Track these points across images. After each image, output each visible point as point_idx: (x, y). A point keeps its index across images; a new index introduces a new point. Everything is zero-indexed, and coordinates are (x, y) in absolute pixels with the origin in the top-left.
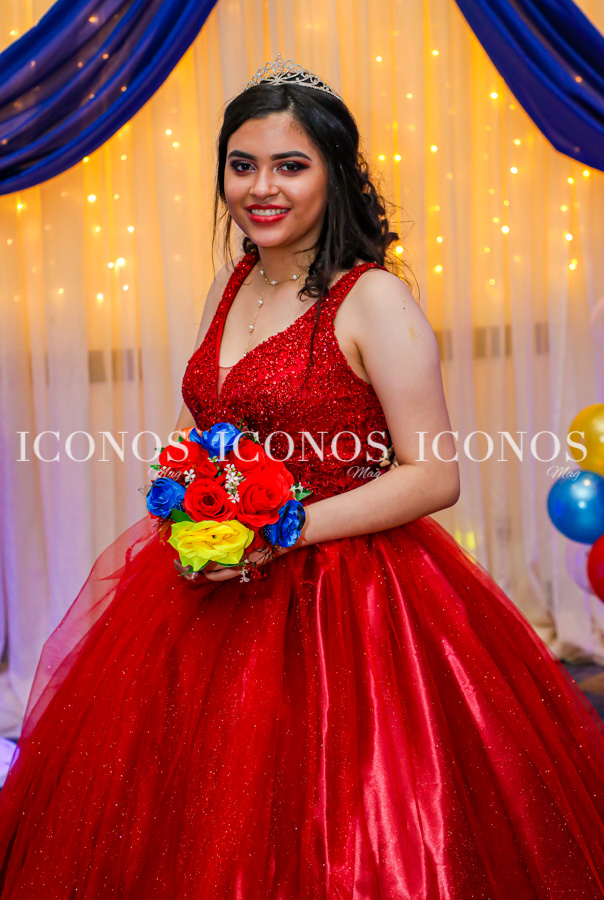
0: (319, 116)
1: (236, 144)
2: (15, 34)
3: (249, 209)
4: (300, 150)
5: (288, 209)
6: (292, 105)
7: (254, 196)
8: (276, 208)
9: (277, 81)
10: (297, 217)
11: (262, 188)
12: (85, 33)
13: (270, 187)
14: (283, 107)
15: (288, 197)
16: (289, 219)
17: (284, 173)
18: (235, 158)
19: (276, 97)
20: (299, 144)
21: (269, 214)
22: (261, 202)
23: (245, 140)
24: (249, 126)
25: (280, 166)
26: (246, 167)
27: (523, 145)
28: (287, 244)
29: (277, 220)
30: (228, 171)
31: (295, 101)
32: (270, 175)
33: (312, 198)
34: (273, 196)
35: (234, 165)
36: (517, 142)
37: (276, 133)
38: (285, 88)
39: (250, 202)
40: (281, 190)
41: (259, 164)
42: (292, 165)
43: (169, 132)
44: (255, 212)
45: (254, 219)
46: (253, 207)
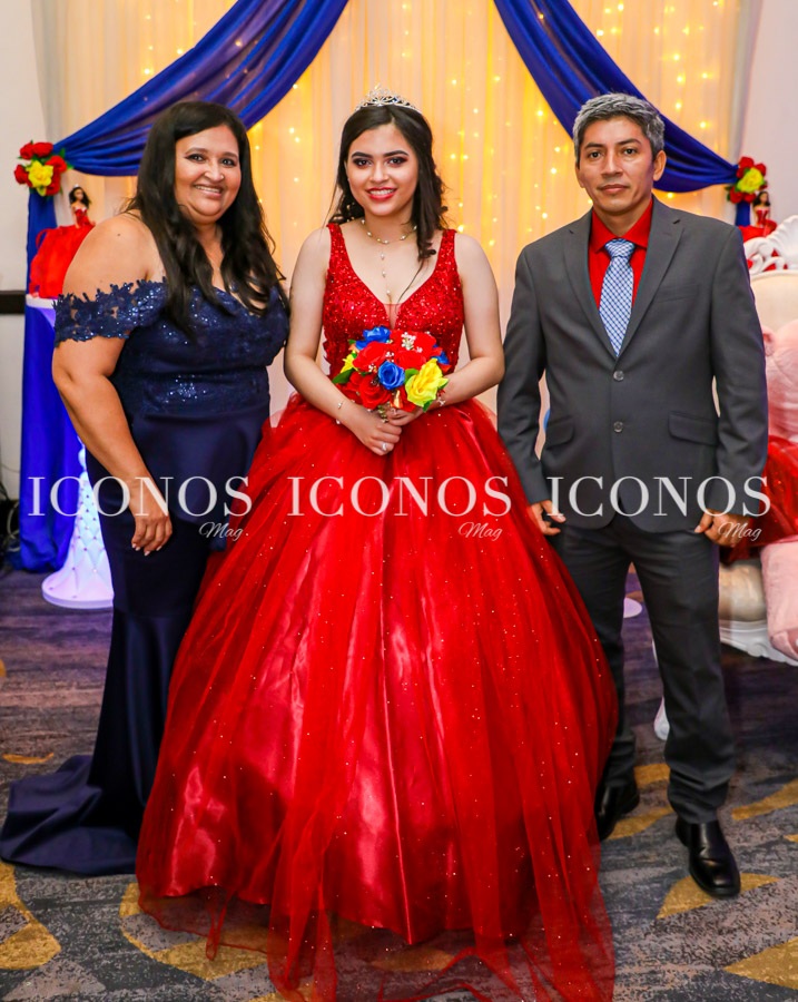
1: (358, 147)
2: (181, 52)
3: (369, 191)
4: (401, 148)
5: (395, 190)
6: (393, 119)
7: (373, 182)
8: (388, 189)
9: (379, 103)
10: (401, 194)
11: (378, 176)
12: (231, 52)
13: (384, 175)
14: (387, 121)
15: (395, 181)
16: (396, 196)
17: (391, 166)
18: (356, 157)
19: (382, 114)
20: (401, 145)
21: (383, 193)
22: (378, 186)
24: (366, 135)
25: (389, 161)
26: (364, 163)
27: (562, 152)
28: (395, 213)
29: (387, 198)
30: (350, 165)
31: (395, 116)
32: (383, 167)
33: (410, 182)
34: (385, 181)
35: (356, 162)
36: (557, 149)
37: (382, 139)
38: (385, 107)
39: (370, 186)
40: (391, 177)
41: (374, 160)
42: (396, 160)
43: (292, 130)
44: (374, 193)
45: (374, 199)
46: (373, 189)
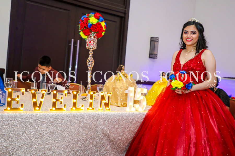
0: (199, 26)
1: (185, 29)
4: (195, 31)
5: (192, 39)
6: (194, 24)
7: (187, 37)
8: (191, 39)
9: (192, 21)
10: (194, 41)
11: (189, 36)
13: (190, 36)
14: (193, 24)
15: (192, 37)
18: (185, 31)
19: (192, 23)
23: (187, 29)
24: (188, 27)
25: (192, 33)
26: (186, 33)
29: (191, 41)
30: (183, 33)
31: (195, 24)
32: (190, 34)
35: (185, 33)
37: (192, 28)
40: (192, 36)
41: (188, 32)
42: (194, 33)
44: (187, 40)
45: (187, 41)
46: (187, 39)
